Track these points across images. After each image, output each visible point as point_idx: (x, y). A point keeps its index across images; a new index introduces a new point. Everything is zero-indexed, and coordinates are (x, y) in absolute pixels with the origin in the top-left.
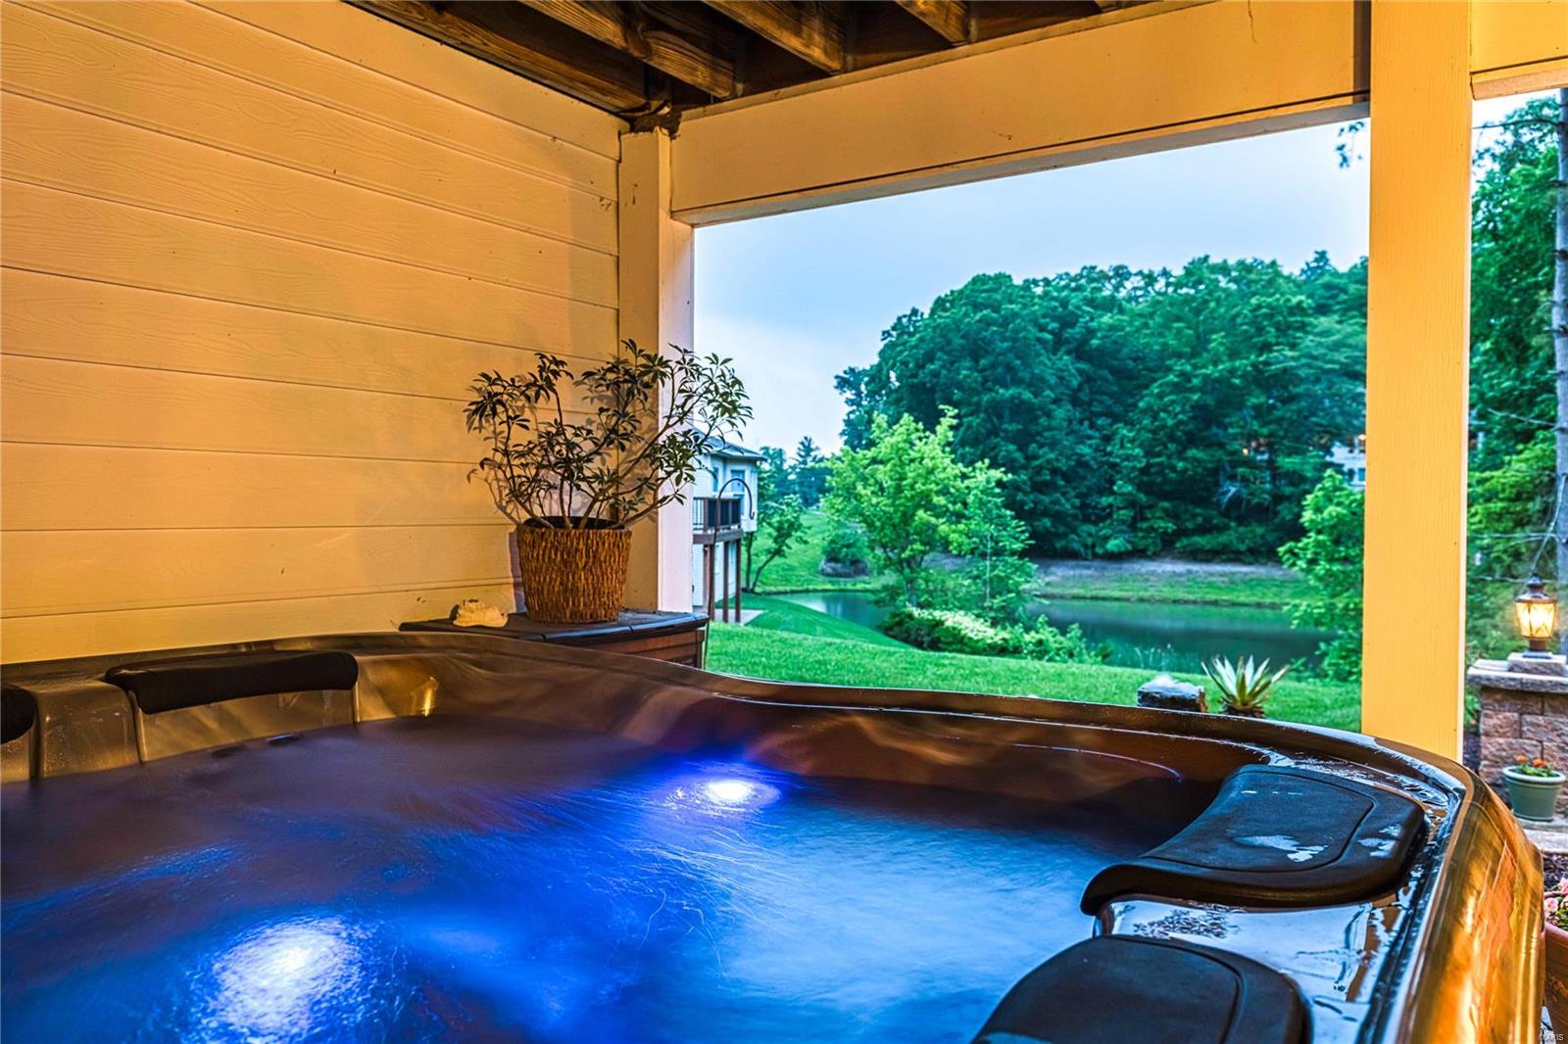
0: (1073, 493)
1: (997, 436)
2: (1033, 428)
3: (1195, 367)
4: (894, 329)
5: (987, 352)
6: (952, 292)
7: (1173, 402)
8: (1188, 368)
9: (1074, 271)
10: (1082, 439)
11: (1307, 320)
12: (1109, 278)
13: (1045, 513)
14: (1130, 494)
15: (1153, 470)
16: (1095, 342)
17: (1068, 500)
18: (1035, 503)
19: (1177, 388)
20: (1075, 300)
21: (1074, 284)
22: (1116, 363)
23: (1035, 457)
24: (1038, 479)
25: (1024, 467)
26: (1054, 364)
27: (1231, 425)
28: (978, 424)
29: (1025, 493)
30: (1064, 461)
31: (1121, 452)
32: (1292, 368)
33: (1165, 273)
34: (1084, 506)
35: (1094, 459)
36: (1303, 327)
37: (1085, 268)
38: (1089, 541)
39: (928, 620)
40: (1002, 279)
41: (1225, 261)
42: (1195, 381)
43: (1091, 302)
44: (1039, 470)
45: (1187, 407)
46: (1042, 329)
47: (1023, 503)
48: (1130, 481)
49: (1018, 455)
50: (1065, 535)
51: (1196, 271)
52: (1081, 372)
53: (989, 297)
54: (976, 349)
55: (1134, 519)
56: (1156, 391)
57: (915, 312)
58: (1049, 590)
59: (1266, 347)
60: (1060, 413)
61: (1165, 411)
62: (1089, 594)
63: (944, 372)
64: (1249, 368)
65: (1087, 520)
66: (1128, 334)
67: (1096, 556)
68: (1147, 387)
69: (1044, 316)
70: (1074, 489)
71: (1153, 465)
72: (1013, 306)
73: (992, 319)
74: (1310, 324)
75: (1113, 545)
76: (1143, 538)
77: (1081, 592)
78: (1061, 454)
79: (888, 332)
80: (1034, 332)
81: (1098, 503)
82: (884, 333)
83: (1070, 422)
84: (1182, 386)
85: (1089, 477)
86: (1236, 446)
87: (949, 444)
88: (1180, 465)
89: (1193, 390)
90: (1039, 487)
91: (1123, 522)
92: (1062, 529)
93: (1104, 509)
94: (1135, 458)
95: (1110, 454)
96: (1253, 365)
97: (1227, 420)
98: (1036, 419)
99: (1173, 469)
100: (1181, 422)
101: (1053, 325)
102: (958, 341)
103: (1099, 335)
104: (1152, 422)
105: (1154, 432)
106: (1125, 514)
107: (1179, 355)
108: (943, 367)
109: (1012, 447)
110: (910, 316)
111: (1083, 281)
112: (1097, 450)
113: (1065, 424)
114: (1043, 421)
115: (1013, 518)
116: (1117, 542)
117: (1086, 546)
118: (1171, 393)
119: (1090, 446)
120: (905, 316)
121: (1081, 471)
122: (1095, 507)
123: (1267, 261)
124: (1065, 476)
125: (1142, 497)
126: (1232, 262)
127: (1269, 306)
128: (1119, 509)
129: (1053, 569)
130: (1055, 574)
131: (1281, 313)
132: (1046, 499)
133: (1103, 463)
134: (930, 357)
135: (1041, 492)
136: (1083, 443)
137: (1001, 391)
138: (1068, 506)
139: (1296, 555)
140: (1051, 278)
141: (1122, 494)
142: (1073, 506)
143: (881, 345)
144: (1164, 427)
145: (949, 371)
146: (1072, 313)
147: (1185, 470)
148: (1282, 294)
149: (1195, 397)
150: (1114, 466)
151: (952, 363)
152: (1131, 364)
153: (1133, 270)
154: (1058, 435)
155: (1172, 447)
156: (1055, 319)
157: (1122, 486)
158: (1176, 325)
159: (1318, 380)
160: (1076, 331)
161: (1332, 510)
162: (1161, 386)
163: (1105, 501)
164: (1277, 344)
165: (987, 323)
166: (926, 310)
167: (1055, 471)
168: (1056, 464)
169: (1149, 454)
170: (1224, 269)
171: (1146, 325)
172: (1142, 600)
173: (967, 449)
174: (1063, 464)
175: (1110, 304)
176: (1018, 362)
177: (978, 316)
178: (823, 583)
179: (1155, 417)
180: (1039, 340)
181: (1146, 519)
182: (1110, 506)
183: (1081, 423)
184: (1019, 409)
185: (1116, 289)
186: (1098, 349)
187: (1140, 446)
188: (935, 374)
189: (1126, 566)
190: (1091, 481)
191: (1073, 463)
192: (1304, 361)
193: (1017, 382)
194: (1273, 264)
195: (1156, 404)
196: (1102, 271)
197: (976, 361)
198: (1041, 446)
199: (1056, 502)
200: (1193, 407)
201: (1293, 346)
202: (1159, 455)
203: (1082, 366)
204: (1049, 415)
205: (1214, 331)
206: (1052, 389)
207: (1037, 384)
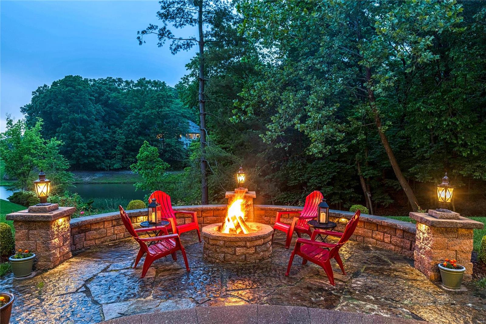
0: (102, 150)
1: (75, 130)
2: (88, 128)
3: (140, 111)
4: (37, 91)
5: (71, 101)
6: (59, 80)
7: (134, 122)
8: (139, 112)
9: (105, 78)
10: (106, 132)
11: (173, 100)
12: (116, 82)
13: (93, 156)
14: (121, 150)
15: (128, 143)
16: (110, 101)
17: (100, 152)
18: (89, 153)
19: (135, 117)
20: (104, 87)
21: (104, 82)
22: (117, 109)
23: (89, 138)
24: (90, 145)
25: (85, 141)
26: (95, 107)
27: (151, 129)
28: (68, 126)
29: (85, 150)
30: (99, 139)
31: (118, 137)
32: (168, 113)
33: (132, 82)
34: (106, 154)
35: (110, 139)
36: (171, 102)
37: (108, 77)
38: (108, 165)
39: (26, 195)
40: (78, 78)
41: (150, 80)
42: (141, 116)
43: (109, 89)
44: (90, 142)
45: (138, 124)
46: (91, 95)
47: (84, 153)
48: (122, 146)
49: (83, 137)
50: (100, 163)
51: (141, 83)
52: (105, 111)
53: (72, 83)
54: (67, 100)
55: (123, 157)
56: (129, 118)
57: (45, 86)
58: (94, 181)
59: (161, 107)
60: (97, 124)
61: (132, 124)
62: (107, 182)
63: (54, 107)
64: (156, 113)
65: (107, 158)
66: (120, 100)
67: (110, 170)
68: (126, 117)
69: (93, 92)
70: (103, 148)
71: (128, 141)
72: (80, 87)
73: (72, 90)
74: (173, 101)
75: (116, 166)
76: (126, 163)
77: (105, 181)
78: (98, 137)
79: (35, 92)
80: (88, 96)
81: (111, 153)
82: (33, 92)
83: (101, 127)
84: (137, 117)
85: (108, 144)
86: (153, 136)
87: (40, 131)
88: (136, 141)
89: (140, 118)
90: (90, 148)
91: (119, 159)
92: (99, 161)
93: (113, 155)
94: (122, 139)
95: (115, 137)
96: (158, 112)
97: (150, 128)
98: (88, 125)
99: (134, 142)
100: (136, 128)
101: (96, 95)
102: (60, 97)
103: (111, 99)
104: (128, 128)
105: (129, 131)
106: (120, 156)
107: (136, 108)
108: (54, 106)
109: (80, 134)
110: (44, 87)
111: (107, 82)
112: (111, 136)
113: (99, 128)
114: (92, 126)
115: (63, 157)
116: (117, 165)
117: (107, 167)
118: (134, 119)
119: (108, 135)
120: (41, 87)
121: (105, 143)
122: (110, 154)
123: (162, 82)
124: (99, 144)
125: (125, 151)
126: (152, 81)
127: (161, 95)
128: (118, 155)
129: (96, 174)
130: (96, 176)
131: (165, 97)
132: (93, 152)
133: (113, 140)
134: (49, 102)
135: (91, 149)
136: (106, 134)
137: (76, 115)
138: (100, 154)
139: (135, 168)
140: (96, 80)
141: (119, 150)
142: (102, 154)
143: (32, 96)
144: (131, 129)
145: (57, 107)
146: (103, 92)
147: (138, 143)
148: (166, 92)
149: (141, 120)
150: (116, 141)
151: (58, 105)
152: (122, 109)
153: (124, 80)
154: (97, 131)
155: (134, 136)
156: (97, 93)
157: (118, 148)
158: (135, 98)
159: (175, 117)
160: (104, 97)
161: (146, 153)
162: (130, 117)
163: (113, 152)
164: (164, 106)
165: (71, 92)
166: (50, 85)
167: (96, 143)
168: (96, 140)
169: (126, 138)
170: (149, 82)
171: (126, 98)
172: (124, 183)
173: (64, 134)
174: (98, 140)
175: (116, 90)
176: (82, 106)
177: (67, 89)
178: (4, 183)
179: (129, 126)
180: (90, 99)
181: (127, 158)
182: (115, 154)
183: (105, 127)
184: (82, 121)
185: (119, 86)
186: (111, 104)
187: (124, 135)
188: (51, 108)
189: (120, 172)
190: (109, 146)
191: (102, 140)
192: (171, 112)
193: (82, 112)
194: (164, 82)
195: (129, 122)
196: (113, 79)
197: (67, 104)
198: (91, 134)
199: (96, 152)
200: (140, 124)
201: (168, 107)
202: (130, 138)
203: (105, 109)
204: (94, 124)
205: (146, 101)
206: (95, 116)
207: (89, 114)
